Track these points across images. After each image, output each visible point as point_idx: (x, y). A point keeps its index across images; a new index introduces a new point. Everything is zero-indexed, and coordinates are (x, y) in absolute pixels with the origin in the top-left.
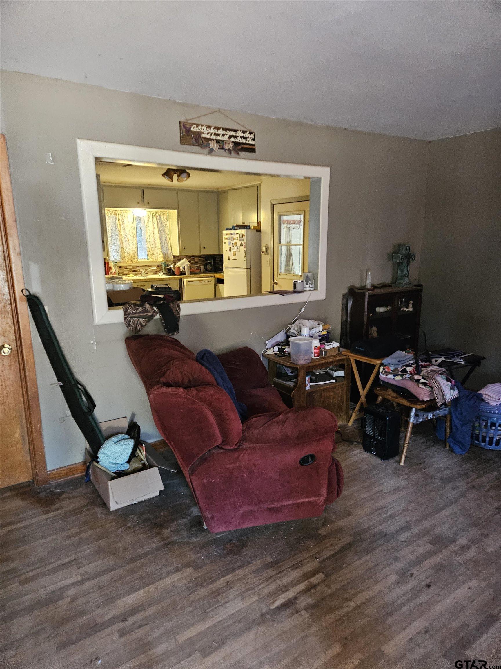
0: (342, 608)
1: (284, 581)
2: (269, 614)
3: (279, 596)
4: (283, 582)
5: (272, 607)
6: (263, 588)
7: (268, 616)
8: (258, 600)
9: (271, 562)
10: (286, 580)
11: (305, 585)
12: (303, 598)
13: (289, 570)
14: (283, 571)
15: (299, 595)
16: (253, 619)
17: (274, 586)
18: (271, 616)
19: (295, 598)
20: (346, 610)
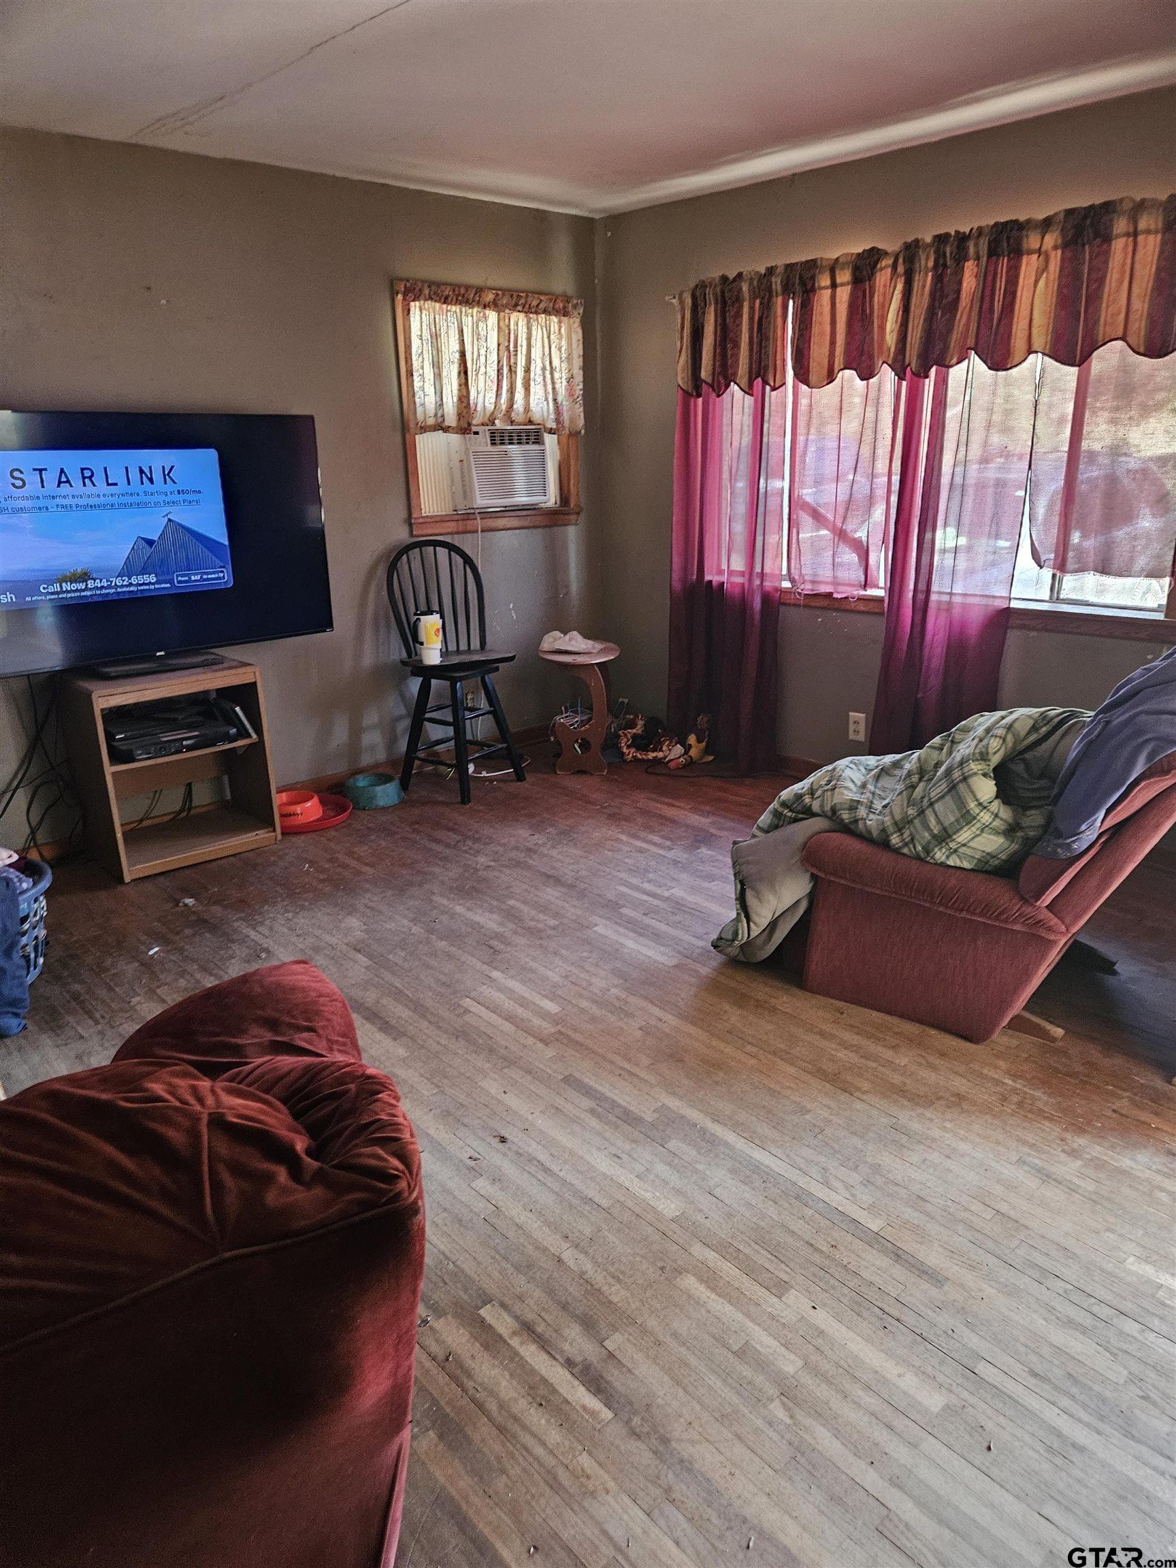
0: (583, 1273)
1: (512, 1394)
2: (630, 1420)
3: (567, 1402)
4: (515, 1395)
5: (607, 1414)
6: (543, 1444)
7: (636, 1421)
8: (590, 1453)
9: (441, 1437)
10: (507, 1388)
11: (522, 1343)
12: (567, 1347)
13: (469, 1384)
14: (473, 1400)
15: (558, 1357)
16: (651, 1455)
17: (537, 1419)
18: (635, 1413)
19: (569, 1363)
20: (588, 1266)
